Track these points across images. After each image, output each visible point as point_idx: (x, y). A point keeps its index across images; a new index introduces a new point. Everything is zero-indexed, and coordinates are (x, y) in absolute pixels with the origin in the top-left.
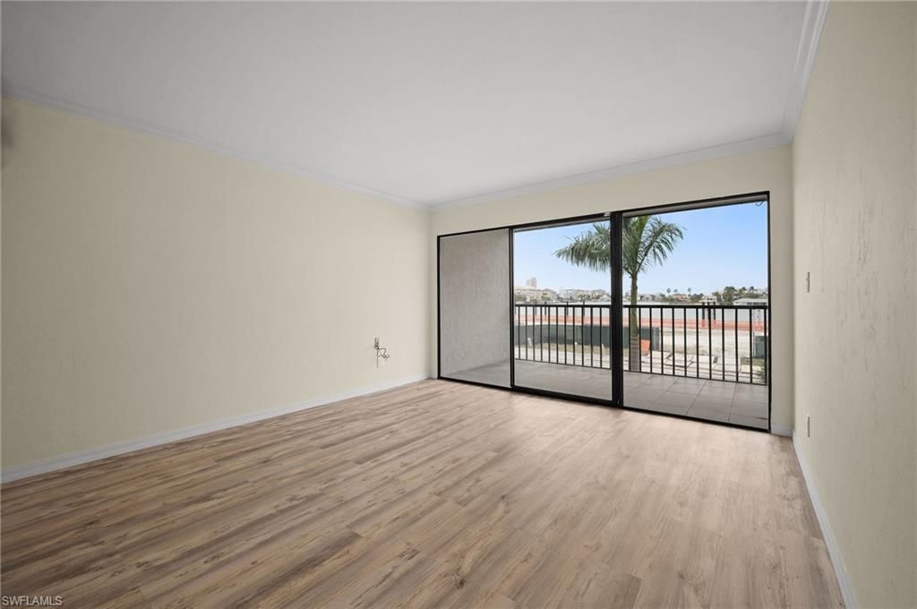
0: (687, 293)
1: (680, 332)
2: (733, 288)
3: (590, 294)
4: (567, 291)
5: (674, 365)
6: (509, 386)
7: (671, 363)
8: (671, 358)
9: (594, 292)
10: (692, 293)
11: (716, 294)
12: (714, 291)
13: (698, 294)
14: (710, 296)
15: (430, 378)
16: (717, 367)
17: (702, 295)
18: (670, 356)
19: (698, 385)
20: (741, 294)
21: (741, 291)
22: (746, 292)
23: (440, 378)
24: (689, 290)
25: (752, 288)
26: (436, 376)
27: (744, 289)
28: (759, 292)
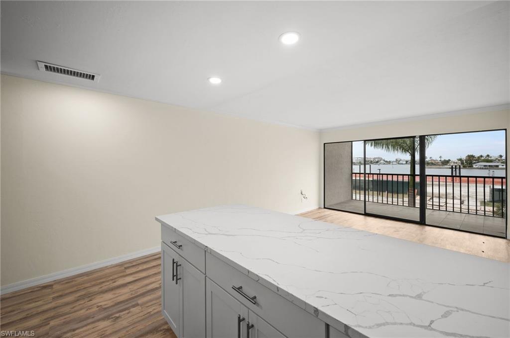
0: (440, 159)
1: (436, 185)
2: (473, 156)
3: (372, 160)
4: (358, 158)
5: (433, 205)
6: (364, 213)
7: (432, 204)
8: (432, 201)
9: (375, 158)
10: (442, 159)
11: (460, 160)
12: (459, 158)
13: (447, 159)
14: (456, 161)
15: (320, 208)
16: (464, 207)
17: (449, 160)
18: (430, 199)
19: (461, 216)
20: (479, 159)
21: (479, 157)
22: (483, 158)
23: (325, 208)
24: (440, 157)
25: (488, 156)
26: (323, 207)
27: (481, 156)
28: (493, 158)
